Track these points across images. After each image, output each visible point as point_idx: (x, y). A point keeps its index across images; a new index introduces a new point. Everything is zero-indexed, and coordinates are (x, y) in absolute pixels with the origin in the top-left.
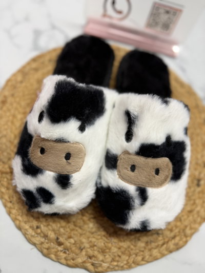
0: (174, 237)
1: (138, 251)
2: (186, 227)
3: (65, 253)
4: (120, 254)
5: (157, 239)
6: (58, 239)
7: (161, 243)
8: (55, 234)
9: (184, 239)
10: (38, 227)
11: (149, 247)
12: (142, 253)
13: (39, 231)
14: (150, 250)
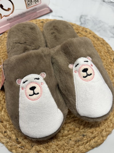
0: (94, 138)
1: (69, 147)
2: (103, 130)
3: (22, 148)
4: (57, 149)
5: (83, 139)
6: (17, 139)
7: (85, 141)
8: (16, 136)
9: (101, 139)
10: (5, 132)
11: (77, 144)
12: (72, 148)
13: (6, 134)
14: (78, 146)
